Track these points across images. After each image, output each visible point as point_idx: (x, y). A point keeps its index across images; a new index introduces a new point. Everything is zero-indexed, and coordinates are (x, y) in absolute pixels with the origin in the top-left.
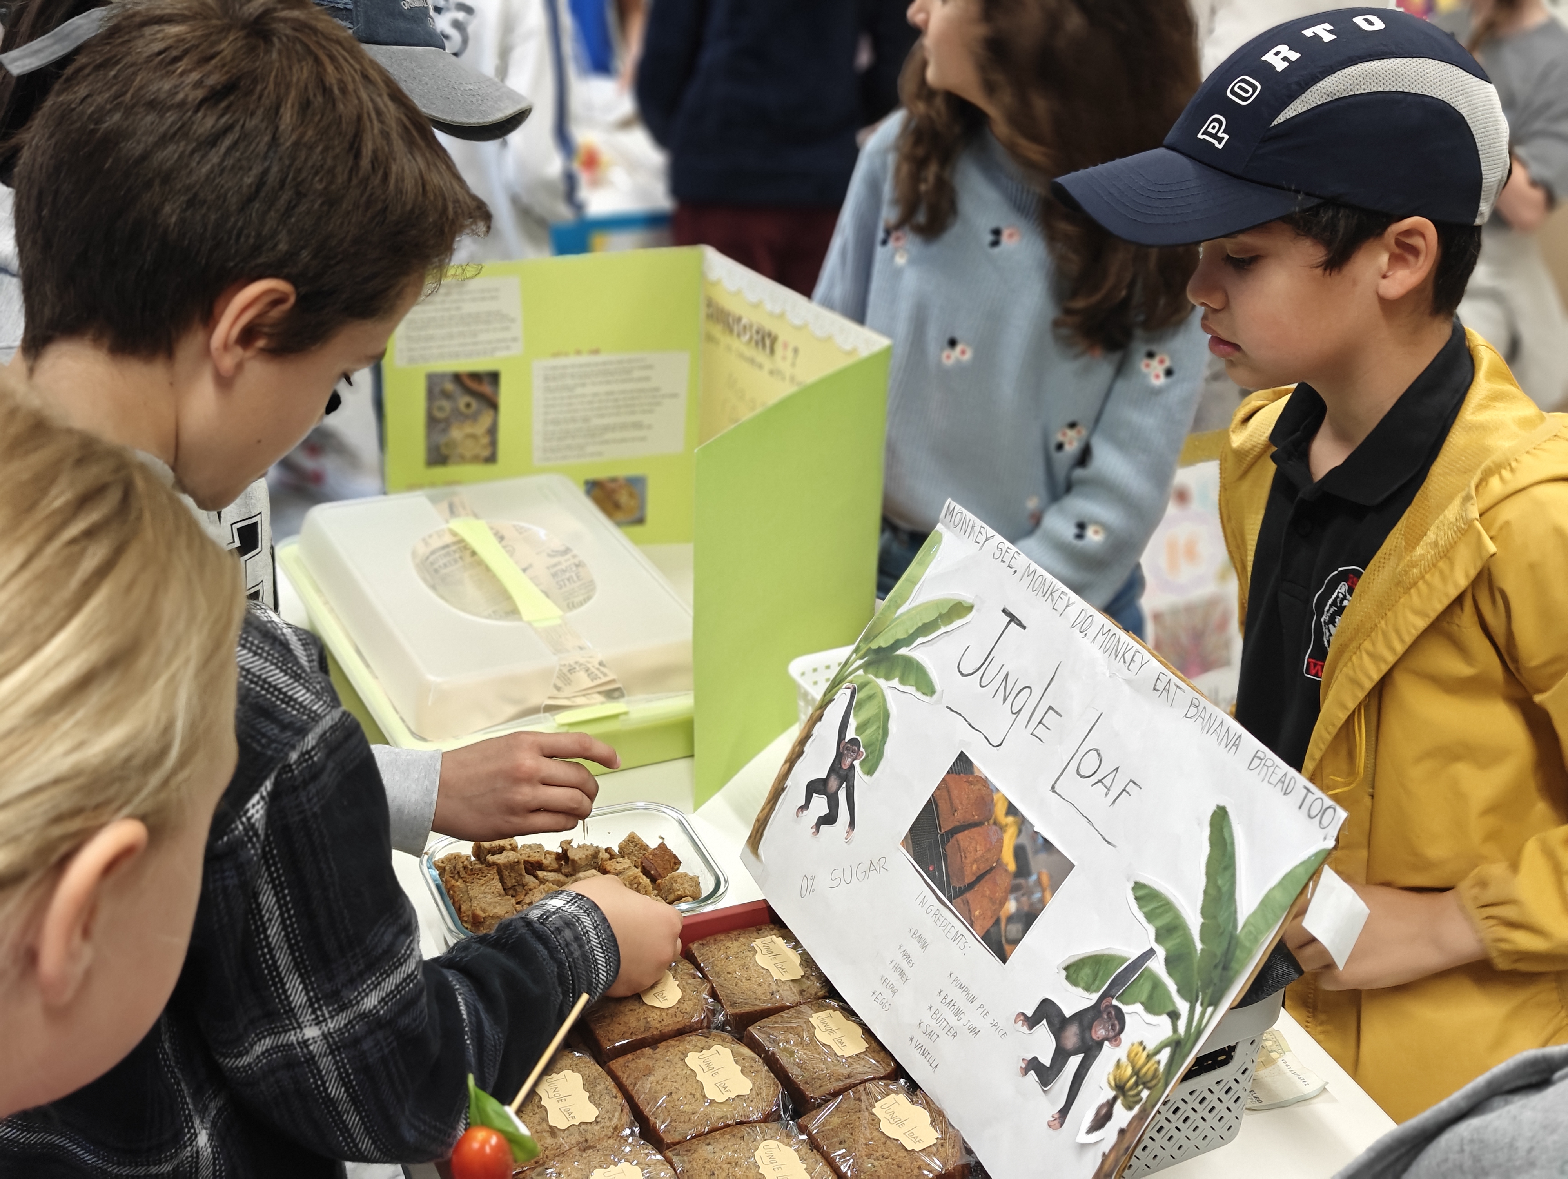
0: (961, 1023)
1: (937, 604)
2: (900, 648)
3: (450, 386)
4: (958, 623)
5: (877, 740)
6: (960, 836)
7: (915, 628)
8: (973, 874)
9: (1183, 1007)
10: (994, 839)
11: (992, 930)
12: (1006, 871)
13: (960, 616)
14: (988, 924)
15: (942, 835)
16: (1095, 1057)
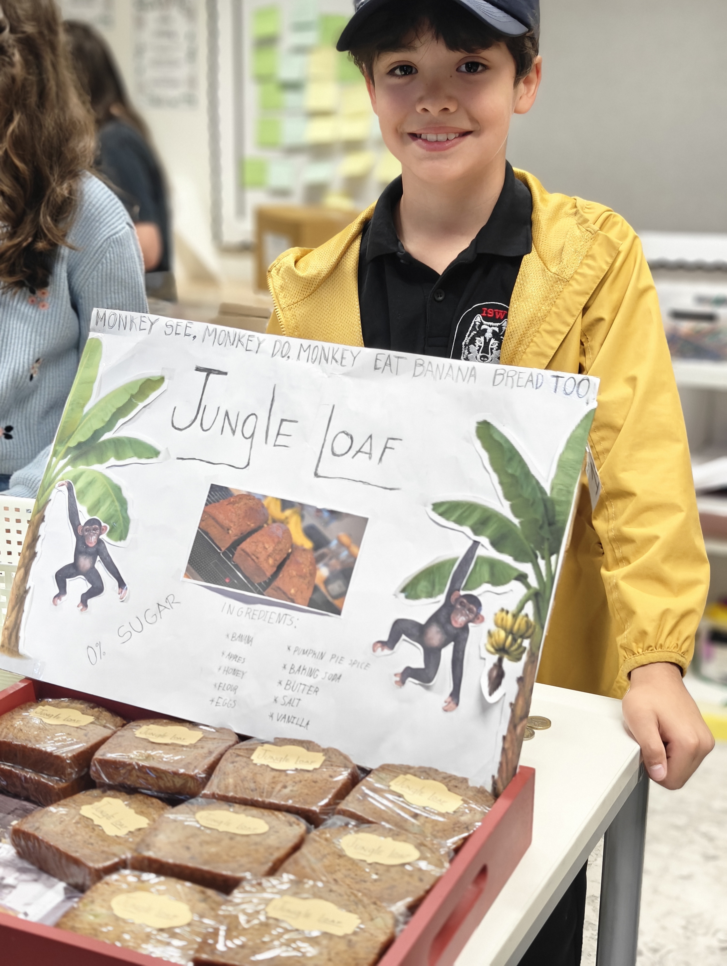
0: (319, 678)
1: (125, 388)
2: (103, 435)
4: (153, 396)
5: (116, 511)
6: (244, 545)
7: (110, 415)
8: (272, 566)
9: (527, 568)
10: (280, 533)
11: (315, 597)
12: (304, 550)
13: (154, 389)
14: (308, 594)
15: (224, 553)
16: (466, 640)
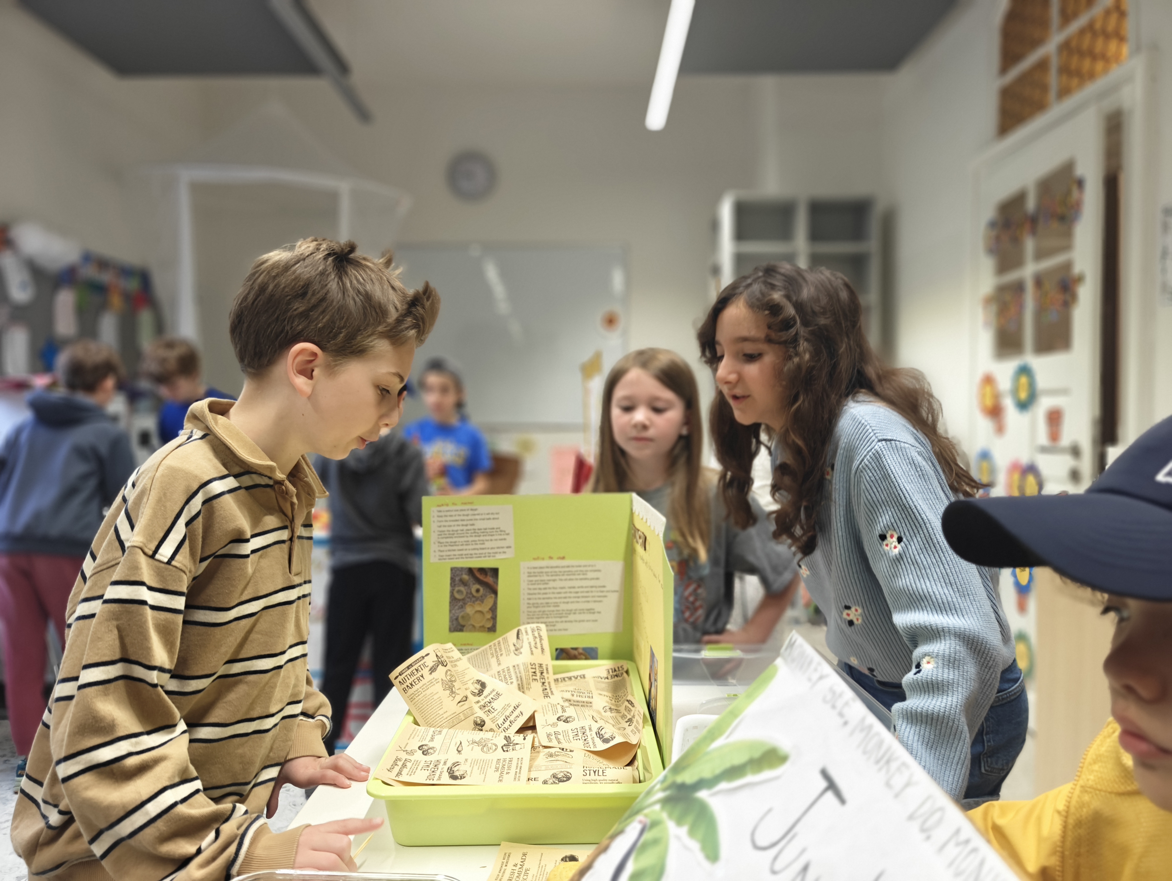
3: (466, 577)
